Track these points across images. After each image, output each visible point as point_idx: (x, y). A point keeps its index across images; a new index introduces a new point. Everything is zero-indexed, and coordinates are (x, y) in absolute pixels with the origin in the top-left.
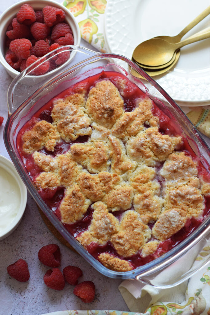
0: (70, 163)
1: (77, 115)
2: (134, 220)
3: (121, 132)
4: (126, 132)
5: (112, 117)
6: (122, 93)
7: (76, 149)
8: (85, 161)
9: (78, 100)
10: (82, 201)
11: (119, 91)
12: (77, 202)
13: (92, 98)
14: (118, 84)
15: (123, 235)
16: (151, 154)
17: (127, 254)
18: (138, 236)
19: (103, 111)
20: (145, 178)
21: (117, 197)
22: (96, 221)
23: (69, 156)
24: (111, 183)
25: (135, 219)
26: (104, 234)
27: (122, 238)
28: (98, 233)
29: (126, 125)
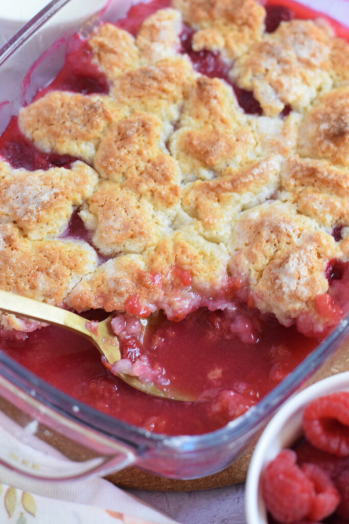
0: (174, 84)
1: (303, 70)
2: (67, 266)
3: (294, 176)
5: (327, 144)
8: (191, 120)
10: (82, 129)
12: (76, 120)
15: (18, 247)
16: (262, 261)
18: (27, 287)
19: (334, 116)
21: (120, 209)
24: (152, 184)
25: (71, 269)
27: (10, 248)
28: (9, 187)
29: (319, 179)
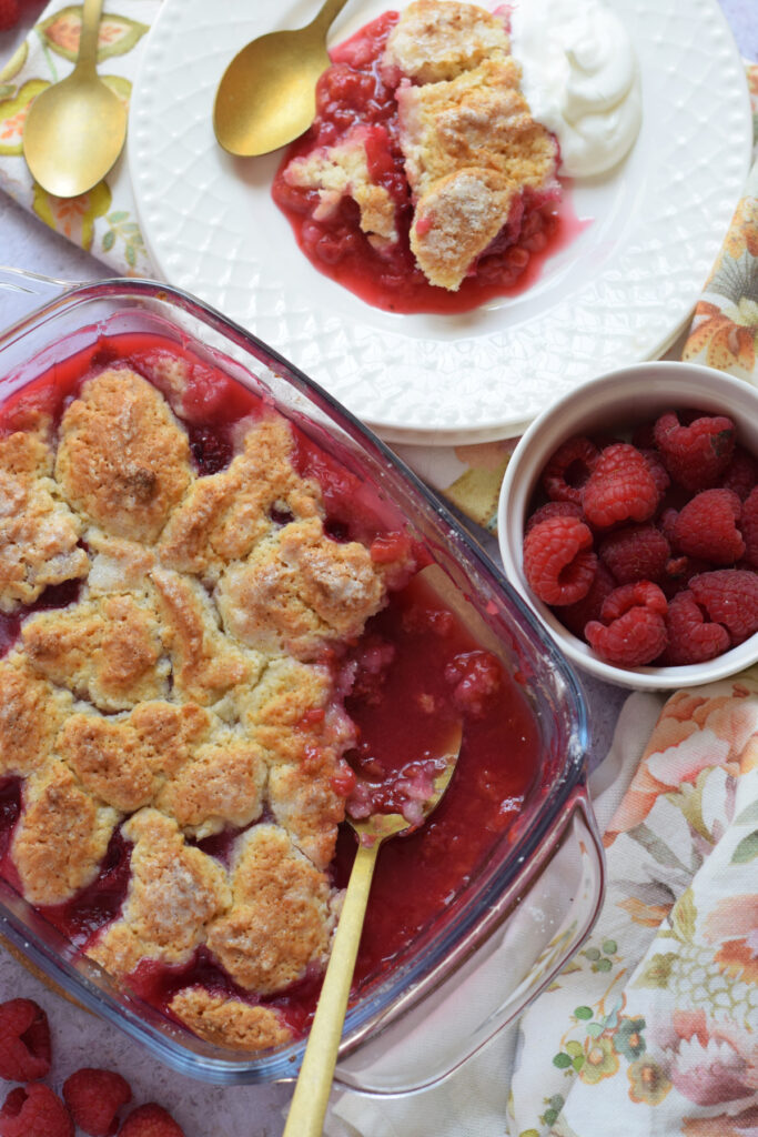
0: (28, 688)
1: (29, 513)
2: (279, 862)
3: (192, 555)
4: (210, 551)
5: (155, 504)
6: (180, 409)
7: (40, 639)
8: (80, 675)
9: (25, 456)
10: (84, 817)
11: (170, 403)
12: (69, 826)
13: (75, 441)
14: (161, 378)
15: (248, 920)
16: (308, 617)
17: (271, 983)
18: (301, 915)
19: (118, 487)
20: (298, 707)
21: (208, 785)
22: (145, 882)
23: (21, 664)
24: (178, 739)
25: (282, 858)
26: (178, 927)
27: (248, 931)
28: (159, 924)
29: (207, 524)
